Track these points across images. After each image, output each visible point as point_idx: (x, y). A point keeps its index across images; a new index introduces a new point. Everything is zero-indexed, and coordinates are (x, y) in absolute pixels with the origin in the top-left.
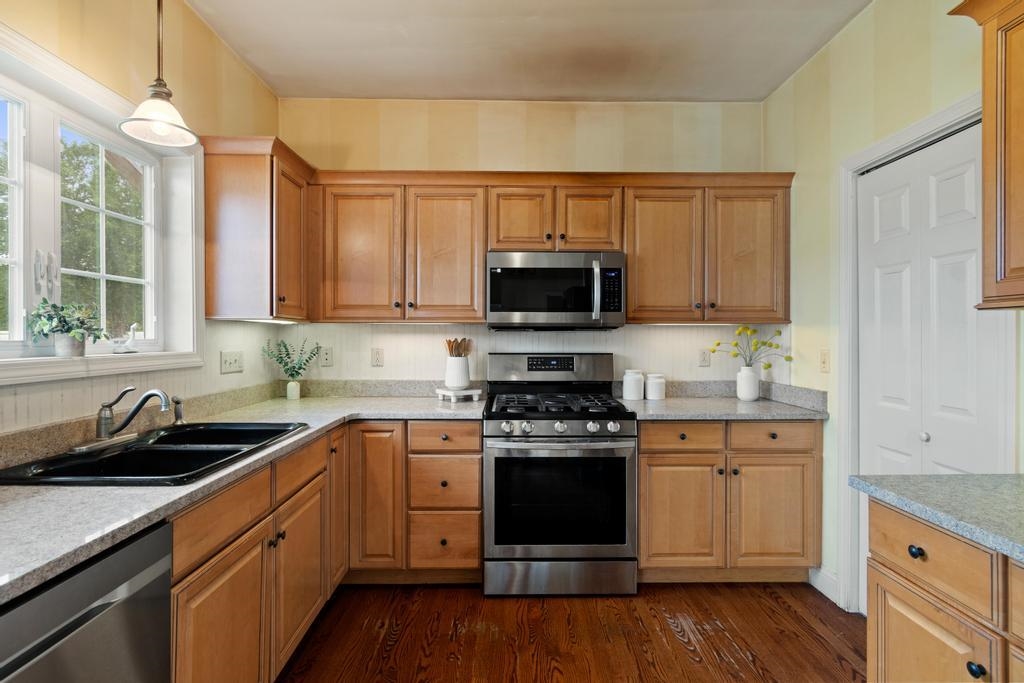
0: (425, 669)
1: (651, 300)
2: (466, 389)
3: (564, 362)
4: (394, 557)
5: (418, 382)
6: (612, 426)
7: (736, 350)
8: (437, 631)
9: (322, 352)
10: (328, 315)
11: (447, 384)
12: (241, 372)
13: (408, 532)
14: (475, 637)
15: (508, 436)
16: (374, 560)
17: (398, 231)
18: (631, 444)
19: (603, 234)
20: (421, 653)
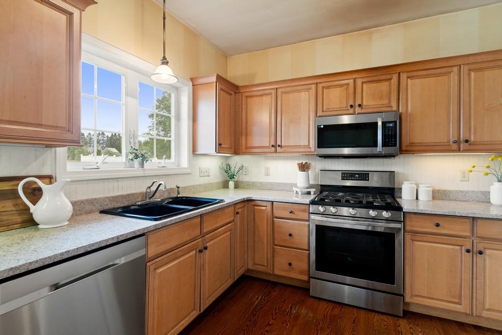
0: (270, 325)
2: (307, 188)
3: (364, 176)
4: (267, 267)
5: (286, 184)
6: (385, 213)
7: (488, 171)
8: (281, 308)
9: (244, 168)
10: (244, 151)
11: (298, 185)
12: (209, 176)
13: (273, 256)
14: (299, 316)
15: (322, 214)
16: (259, 267)
18: (398, 226)
20: (271, 316)
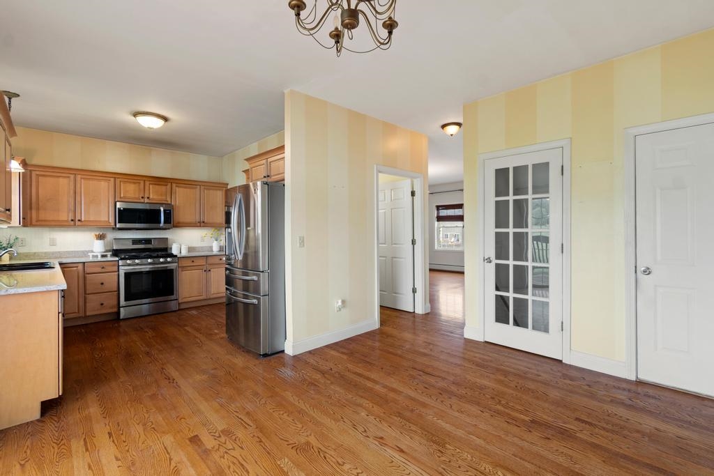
1: (182, 220)
2: (104, 252)
3: (148, 241)
4: (79, 312)
6: (169, 259)
7: (212, 236)
9: (20, 240)
11: (94, 251)
15: (129, 265)
17: (72, 192)
18: (176, 264)
19: (164, 198)
